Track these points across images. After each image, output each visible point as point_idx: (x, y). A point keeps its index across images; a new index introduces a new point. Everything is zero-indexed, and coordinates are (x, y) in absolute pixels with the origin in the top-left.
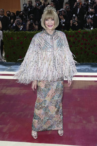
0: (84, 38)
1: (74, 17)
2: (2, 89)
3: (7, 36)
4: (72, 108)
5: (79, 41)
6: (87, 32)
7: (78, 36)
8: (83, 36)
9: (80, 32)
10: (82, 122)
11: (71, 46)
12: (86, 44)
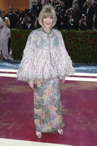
0: (93, 39)
1: (84, 17)
2: (8, 87)
3: (15, 34)
4: (77, 108)
5: (87, 41)
6: (95, 33)
7: (87, 36)
8: (92, 37)
9: (88, 32)
10: (87, 123)
11: (79, 46)
12: (94, 45)
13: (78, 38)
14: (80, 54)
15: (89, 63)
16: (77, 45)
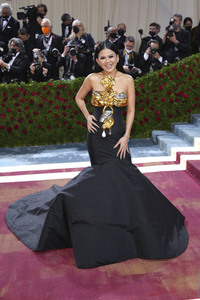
0: (60, 96)
5: (51, 102)
6: (65, 85)
7: (48, 93)
8: (58, 93)
9: (50, 85)
11: (36, 113)
12: (64, 108)
13: (32, 98)
14: (40, 127)
15: (59, 144)
16: (31, 111)
